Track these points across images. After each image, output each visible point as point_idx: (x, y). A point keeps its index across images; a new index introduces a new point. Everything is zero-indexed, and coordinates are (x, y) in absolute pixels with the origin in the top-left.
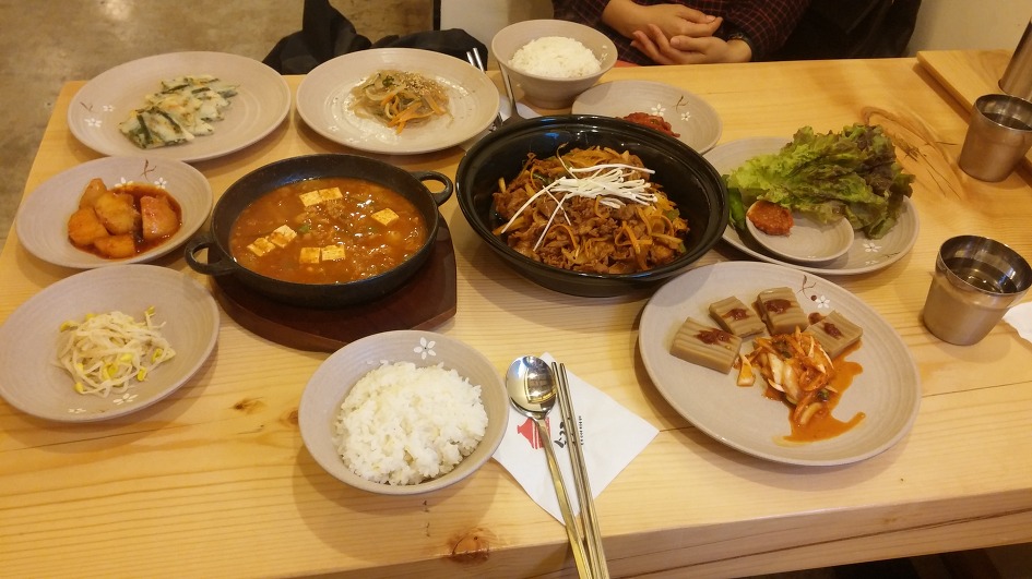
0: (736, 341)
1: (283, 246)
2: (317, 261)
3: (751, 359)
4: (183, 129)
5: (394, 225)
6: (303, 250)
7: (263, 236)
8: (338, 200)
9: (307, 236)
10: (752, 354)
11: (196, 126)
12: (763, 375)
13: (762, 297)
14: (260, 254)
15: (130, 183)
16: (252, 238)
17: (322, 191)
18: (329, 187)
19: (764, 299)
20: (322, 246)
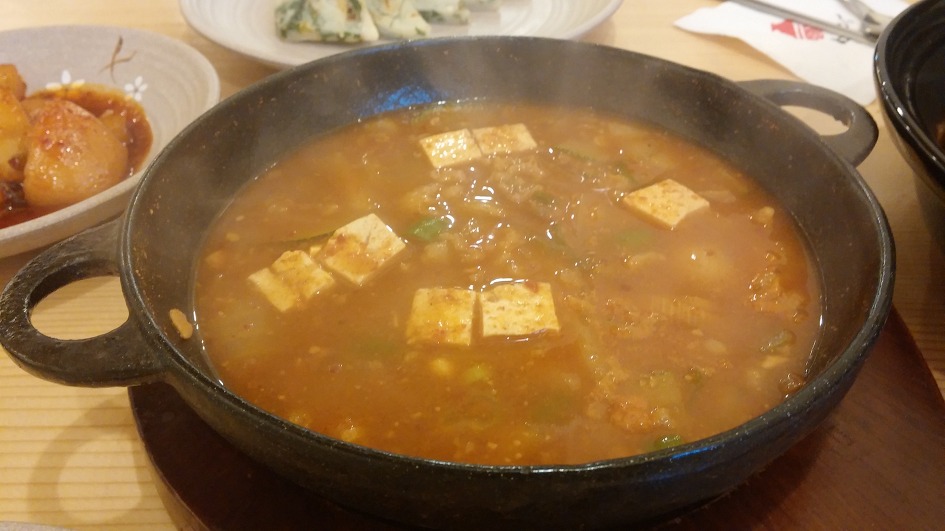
1: (359, 279)
2: (465, 338)
4: (365, 15)
5: (692, 226)
6: (422, 297)
7: (303, 244)
8: (525, 155)
9: (437, 251)
11: (398, 17)
14: (283, 301)
15: (79, 83)
16: (268, 251)
17: (480, 133)
18: (498, 122)
20: (483, 283)
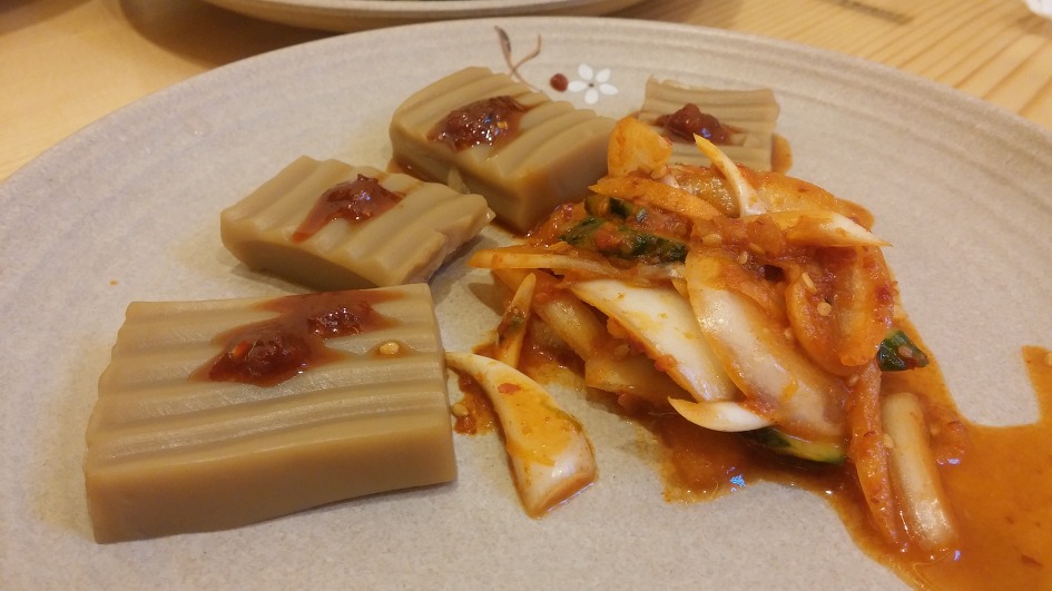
0: (410, 304)
3: (512, 351)
10: (504, 333)
12: (609, 399)
13: (407, 125)
19: (421, 127)
